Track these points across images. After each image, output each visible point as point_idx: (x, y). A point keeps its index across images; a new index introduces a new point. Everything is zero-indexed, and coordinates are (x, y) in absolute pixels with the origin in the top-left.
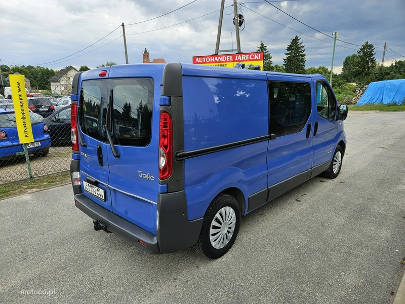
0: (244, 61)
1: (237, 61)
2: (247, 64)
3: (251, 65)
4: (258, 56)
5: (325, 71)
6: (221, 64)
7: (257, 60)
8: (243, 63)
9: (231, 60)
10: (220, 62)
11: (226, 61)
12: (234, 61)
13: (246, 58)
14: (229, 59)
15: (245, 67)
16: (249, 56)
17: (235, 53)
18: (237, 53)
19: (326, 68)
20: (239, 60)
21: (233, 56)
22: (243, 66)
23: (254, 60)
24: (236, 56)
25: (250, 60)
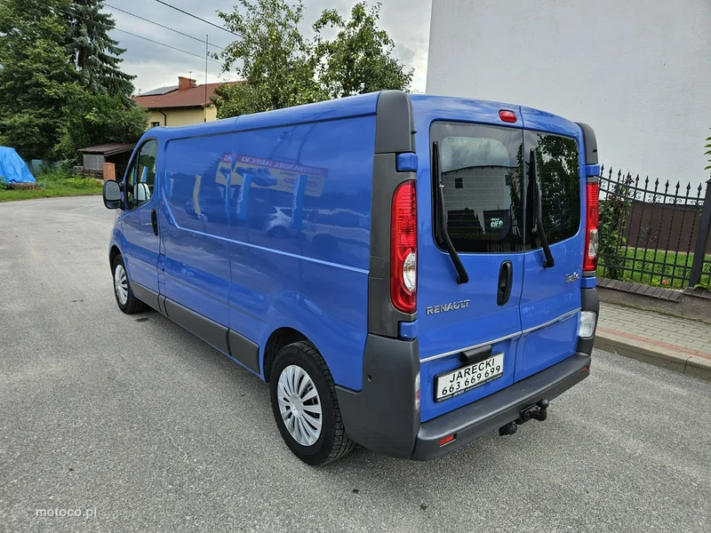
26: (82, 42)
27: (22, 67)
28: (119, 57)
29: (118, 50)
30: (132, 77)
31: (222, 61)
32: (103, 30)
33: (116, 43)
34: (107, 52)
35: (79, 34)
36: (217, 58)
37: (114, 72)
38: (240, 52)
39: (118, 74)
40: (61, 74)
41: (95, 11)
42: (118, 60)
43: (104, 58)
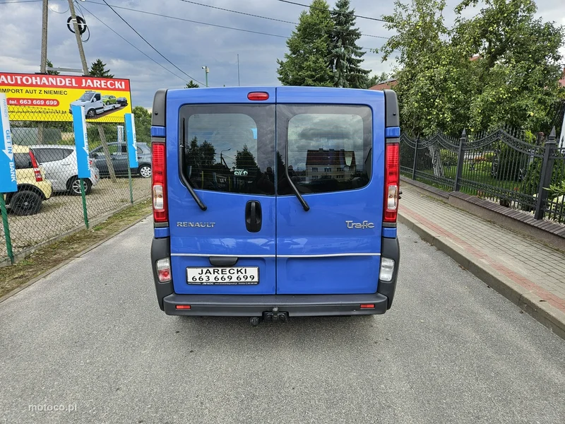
0: (97, 88)
1: (85, 88)
2: (104, 94)
3: (112, 97)
4: (121, 85)
5: (143, 112)
6: (56, 89)
7: (119, 89)
8: (98, 92)
9: (74, 85)
10: (52, 86)
11: (65, 86)
12: (80, 87)
13: (100, 85)
14: (71, 83)
15: (101, 98)
16: (106, 83)
17: (81, 74)
18: (83, 76)
19: (145, 108)
20: (89, 87)
21: (78, 79)
22: (98, 97)
23: (115, 89)
24: (84, 81)
25: (108, 89)
26: (337, 52)
27: (300, 75)
28: (361, 58)
29: (361, 53)
30: (368, 72)
31: (383, 54)
32: (353, 40)
33: (361, 49)
34: (353, 57)
35: (336, 47)
36: (377, 52)
37: (357, 70)
38: (394, 44)
39: (359, 71)
40: (322, 77)
41: (348, 29)
42: (361, 61)
43: (350, 61)
